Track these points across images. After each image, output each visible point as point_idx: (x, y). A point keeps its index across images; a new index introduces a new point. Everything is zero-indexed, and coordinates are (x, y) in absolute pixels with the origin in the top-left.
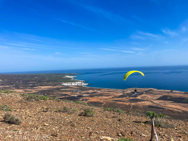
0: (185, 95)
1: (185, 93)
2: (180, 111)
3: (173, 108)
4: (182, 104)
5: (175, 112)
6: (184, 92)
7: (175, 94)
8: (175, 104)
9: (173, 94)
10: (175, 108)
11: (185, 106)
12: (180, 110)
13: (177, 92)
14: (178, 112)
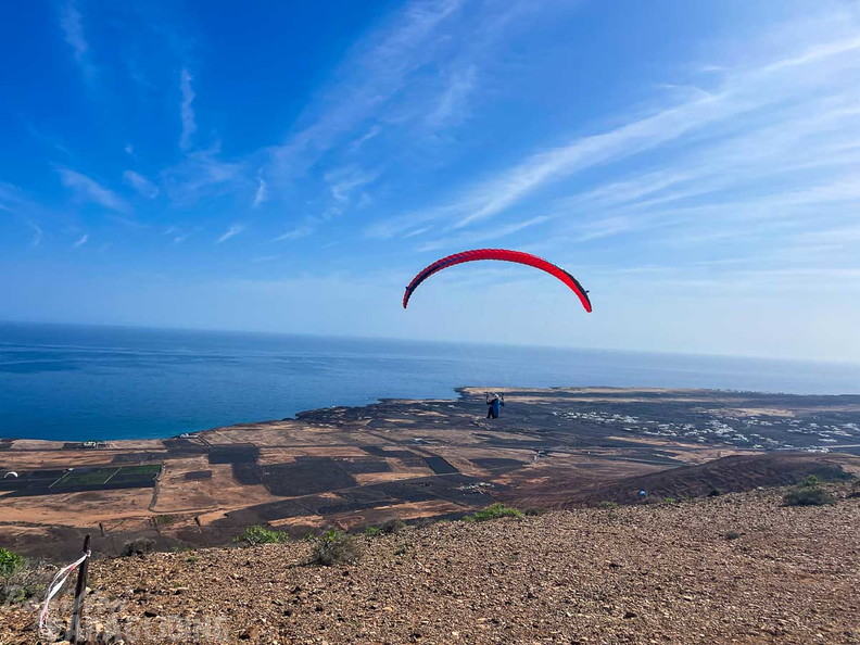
0: (68, 453)
1: (67, 447)
2: (36, 531)
3: (7, 524)
4: (49, 499)
5: (13, 540)
6: (61, 444)
7: (18, 455)
8: (19, 500)
9: (10, 459)
10: (15, 523)
11: (64, 504)
12: (38, 525)
13: (32, 448)
14: (29, 539)
